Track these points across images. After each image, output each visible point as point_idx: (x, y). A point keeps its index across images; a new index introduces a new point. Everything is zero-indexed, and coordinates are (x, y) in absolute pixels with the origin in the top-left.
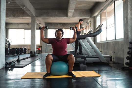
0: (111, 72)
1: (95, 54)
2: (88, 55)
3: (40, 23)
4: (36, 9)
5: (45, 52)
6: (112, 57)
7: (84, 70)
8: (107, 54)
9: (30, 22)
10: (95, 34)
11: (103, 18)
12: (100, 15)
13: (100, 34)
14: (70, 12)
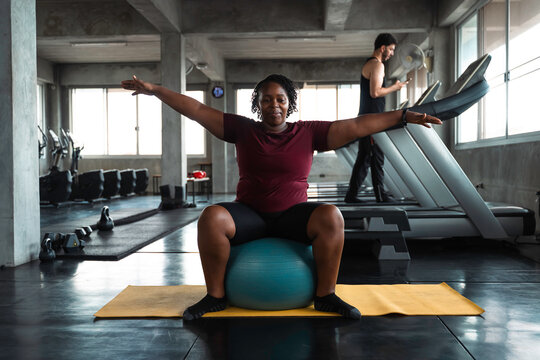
1: (449, 200)
2: (418, 205)
3: (201, 61)
5: (229, 188)
6: (536, 217)
9: (159, 59)
10: (455, 104)
11: (488, 32)
12: (475, 18)
13: (476, 105)
14: (333, 5)
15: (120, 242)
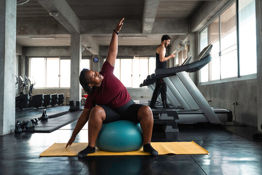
0: (231, 143)
2: (183, 109)
3: (88, 46)
4: (81, 18)
6: (233, 114)
7: (174, 139)
8: (222, 106)
9: (70, 45)
10: (198, 65)
11: (212, 35)
12: (206, 29)
13: (207, 65)
14: (146, 23)
15: (51, 125)
